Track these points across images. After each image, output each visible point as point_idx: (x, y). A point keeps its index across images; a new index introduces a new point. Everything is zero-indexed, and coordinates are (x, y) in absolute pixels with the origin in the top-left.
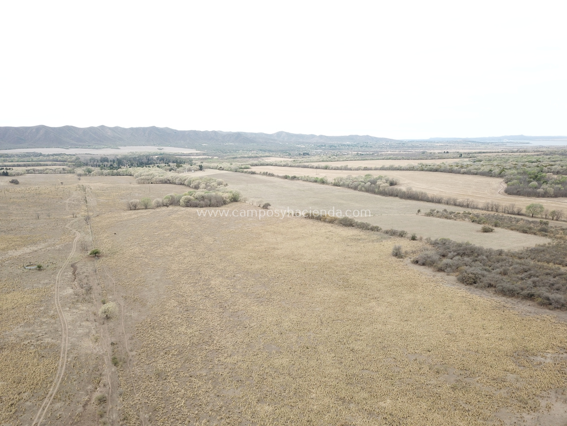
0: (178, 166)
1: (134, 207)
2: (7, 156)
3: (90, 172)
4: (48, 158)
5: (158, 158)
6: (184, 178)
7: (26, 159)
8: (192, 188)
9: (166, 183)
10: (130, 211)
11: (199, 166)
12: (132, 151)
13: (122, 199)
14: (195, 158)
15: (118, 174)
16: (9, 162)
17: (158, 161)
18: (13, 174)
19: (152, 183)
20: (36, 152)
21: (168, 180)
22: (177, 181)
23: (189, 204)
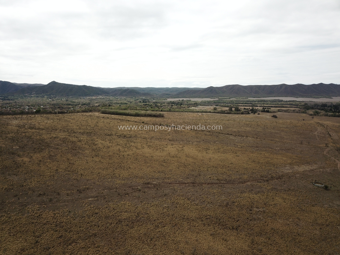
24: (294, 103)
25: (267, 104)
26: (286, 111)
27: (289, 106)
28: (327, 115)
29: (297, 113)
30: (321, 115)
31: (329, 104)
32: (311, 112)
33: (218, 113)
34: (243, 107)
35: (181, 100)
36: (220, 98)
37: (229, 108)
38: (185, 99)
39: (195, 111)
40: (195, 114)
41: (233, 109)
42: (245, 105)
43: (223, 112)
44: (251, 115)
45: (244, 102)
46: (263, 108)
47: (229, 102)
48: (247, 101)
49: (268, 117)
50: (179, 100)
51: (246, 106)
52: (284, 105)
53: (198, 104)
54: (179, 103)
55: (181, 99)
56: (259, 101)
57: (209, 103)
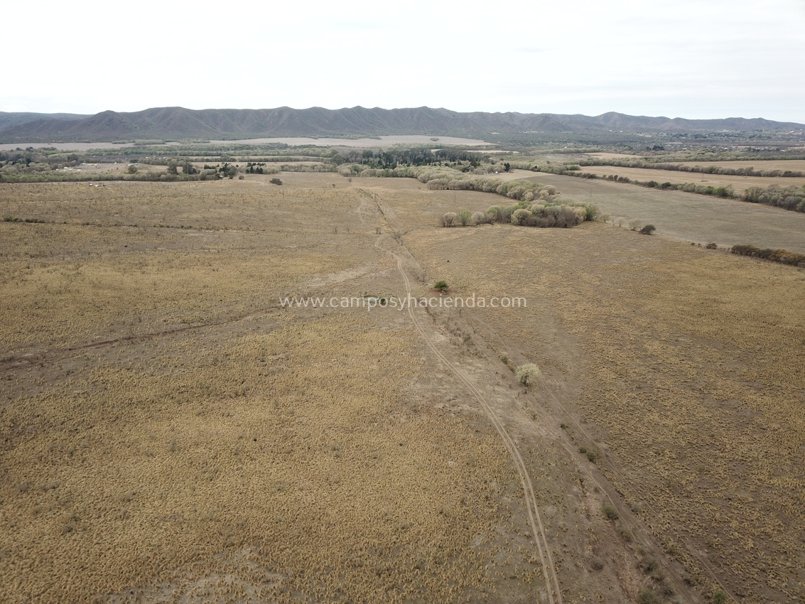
0: (475, 165)
1: (448, 223)
2: (248, 147)
3: (357, 170)
4: (296, 151)
5: (437, 153)
7: (270, 152)
8: (510, 197)
9: (467, 188)
10: (445, 229)
11: (505, 165)
12: (398, 142)
13: (424, 211)
15: (395, 175)
16: (252, 155)
17: (439, 158)
18: (270, 171)
19: (448, 189)
20: (281, 142)
21: (471, 185)
22: (484, 187)
23: (524, 221)
24: (310, 151)
25: (256, 155)
26: (297, 169)
27: (301, 157)
28: (374, 175)
29: (320, 171)
30: (363, 174)
31: (375, 152)
32: (345, 168)
33: (143, 179)
34: (203, 164)
35: (25, 149)
36: (137, 141)
37: (168, 167)
38: (36, 146)
39: (78, 177)
40: (81, 187)
41: (180, 169)
42: (206, 158)
43: (156, 178)
44: (225, 182)
45: (203, 152)
46: (249, 165)
47: (163, 152)
48: (209, 149)
49: (263, 184)
50: (18, 149)
51: (208, 161)
52: (291, 157)
53: (80, 159)
54: (19, 157)
55: (24, 146)
56: (236, 149)
57: (112, 156)
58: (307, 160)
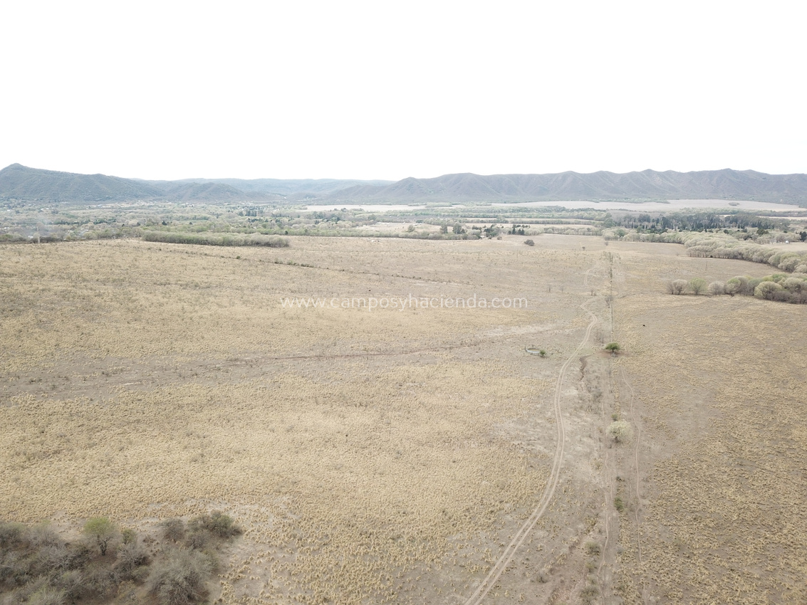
0: (761, 233)
1: (678, 291)
2: (526, 210)
3: (621, 234)
4: (571, 214)
5: (727, 219)
6: (769, 253)
7: (546, 214)
8: (781, 269)
9: (735, 257)
10: (671, 296)
11: (801, 233)
12: (687, 207)
13: (661, 277)
14: (794, 221)
15: (661, 241)
16: (527, 218)
17: (727, 224)
18: (530, 233)
19: (712, 257)
20: (560, 205)
21: (740, 254)
22: (755, 257)
23: (770, 295)
24: (586, 215)
25: (530, 217)
26: (561, 232)
27: (573, 220)
28: (638, 239)
29: (584, 234)
30: (626, 238)
31: (653, 216)
32: (609, 232)
33: (414, 237)
34: (471, 225)
35: (340, 209)
36: (429, 204)
37: (440, 227)
38: (349, 207)
39: (363, 233)
40: (361, 241)
41: (450, 229)
42: (481, 219)
43: (425, 237)
44: (485, 241)
45: (481, 214)
46: (514, 227)
47: (446, 214)
48: (488, 212)
49: (516, 244)
50: (335, 210)
51: (478, 222)
52: (562, 220)
53: (378, 218)
54: (333, 216)
55: (339, 207)
56: (514, 211)
57: (405, 217)
58: (579, 223)
